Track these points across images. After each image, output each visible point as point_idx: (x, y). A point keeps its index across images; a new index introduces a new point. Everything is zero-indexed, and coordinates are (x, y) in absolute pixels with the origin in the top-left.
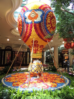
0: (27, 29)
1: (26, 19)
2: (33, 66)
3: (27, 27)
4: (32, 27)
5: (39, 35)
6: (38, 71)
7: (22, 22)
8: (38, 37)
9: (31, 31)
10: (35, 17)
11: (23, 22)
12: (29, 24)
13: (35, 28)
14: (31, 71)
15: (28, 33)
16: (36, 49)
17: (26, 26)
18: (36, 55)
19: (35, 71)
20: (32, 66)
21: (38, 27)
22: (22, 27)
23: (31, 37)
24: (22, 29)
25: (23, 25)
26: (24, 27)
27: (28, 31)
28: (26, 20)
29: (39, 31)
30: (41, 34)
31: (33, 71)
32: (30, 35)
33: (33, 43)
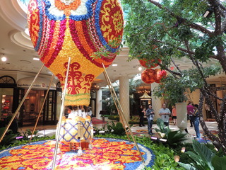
0: (52, 33)
1: (49, 6)
2: (68, 127)
3: (53, 27)
4: (65, 29)
5: (82, 49)
6: (79, 138)
7: (38, 13)
8: (79, 53)
9: (63, 37)
10: (72, 4)
11: (42, 15)
12: (58, 22)
13: (73, 32)
14: (63, 137)
15: (54, 42)
16: (76, 84)
17: (49, 26)
18: (74, 98)
19: (74, 137)
20: (66, 126)
21: (79, 28)
22: (38, 28)
23: (61, 54)
24: (38, 31)
25: (42, 23)
26: (43, 26)
27: (56, 37)
28: (49, 9)
29: (83, 41)
30: (87, 48)
31: (68, 137)
32: (59, 47)
33: (67, 68)
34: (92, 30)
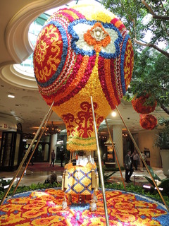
0: (76, 69)
1: (77, 40)
2: (79, 175)
3: (79, 62)
4: (93, 66)
5: (105, 90)
6: (93, 189)
7: (61, 46)
9: (89, 74)
11: (67, 48)
12: (86, 56)
13: (101, 70)
14: (72, 188)
15: (78, 78)
16: (88, 126)
17: (74, 60)
19: (86, 188)
20: (76, 175)
22: (57, 61)
24: (57, 65)
25: (66, 56)
26: (66, 60)
27: (80, 73)
28: (76, 43)
31: (78, 188)
32: (82, 85)
34: (118, 70)
